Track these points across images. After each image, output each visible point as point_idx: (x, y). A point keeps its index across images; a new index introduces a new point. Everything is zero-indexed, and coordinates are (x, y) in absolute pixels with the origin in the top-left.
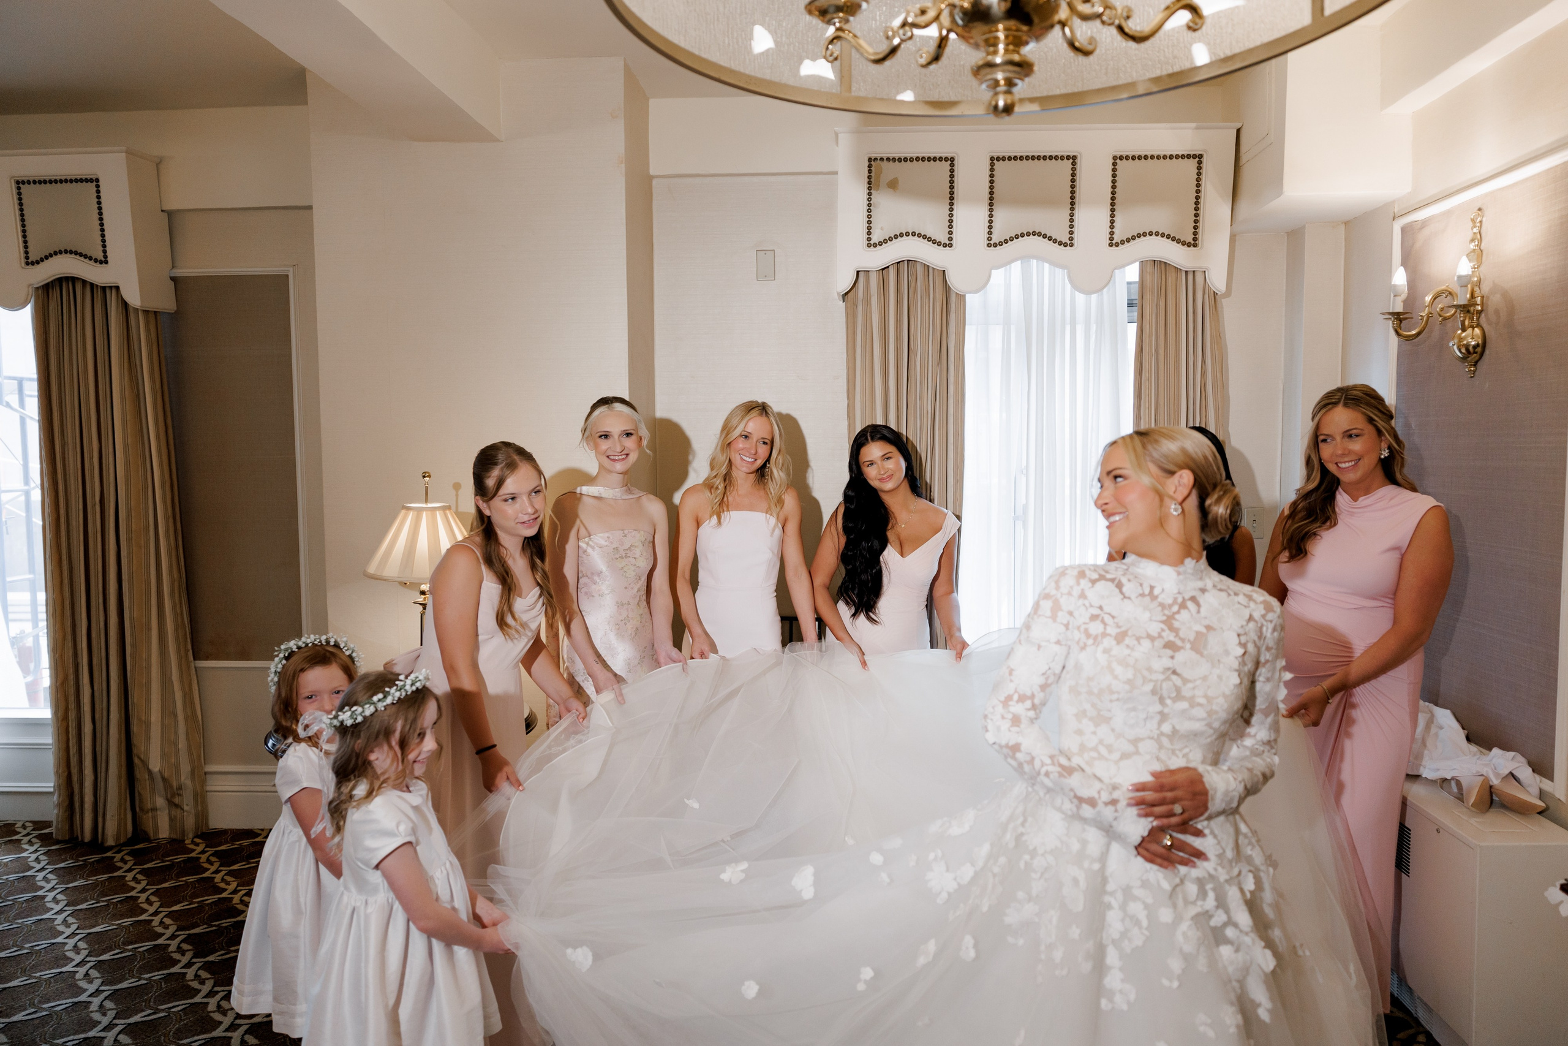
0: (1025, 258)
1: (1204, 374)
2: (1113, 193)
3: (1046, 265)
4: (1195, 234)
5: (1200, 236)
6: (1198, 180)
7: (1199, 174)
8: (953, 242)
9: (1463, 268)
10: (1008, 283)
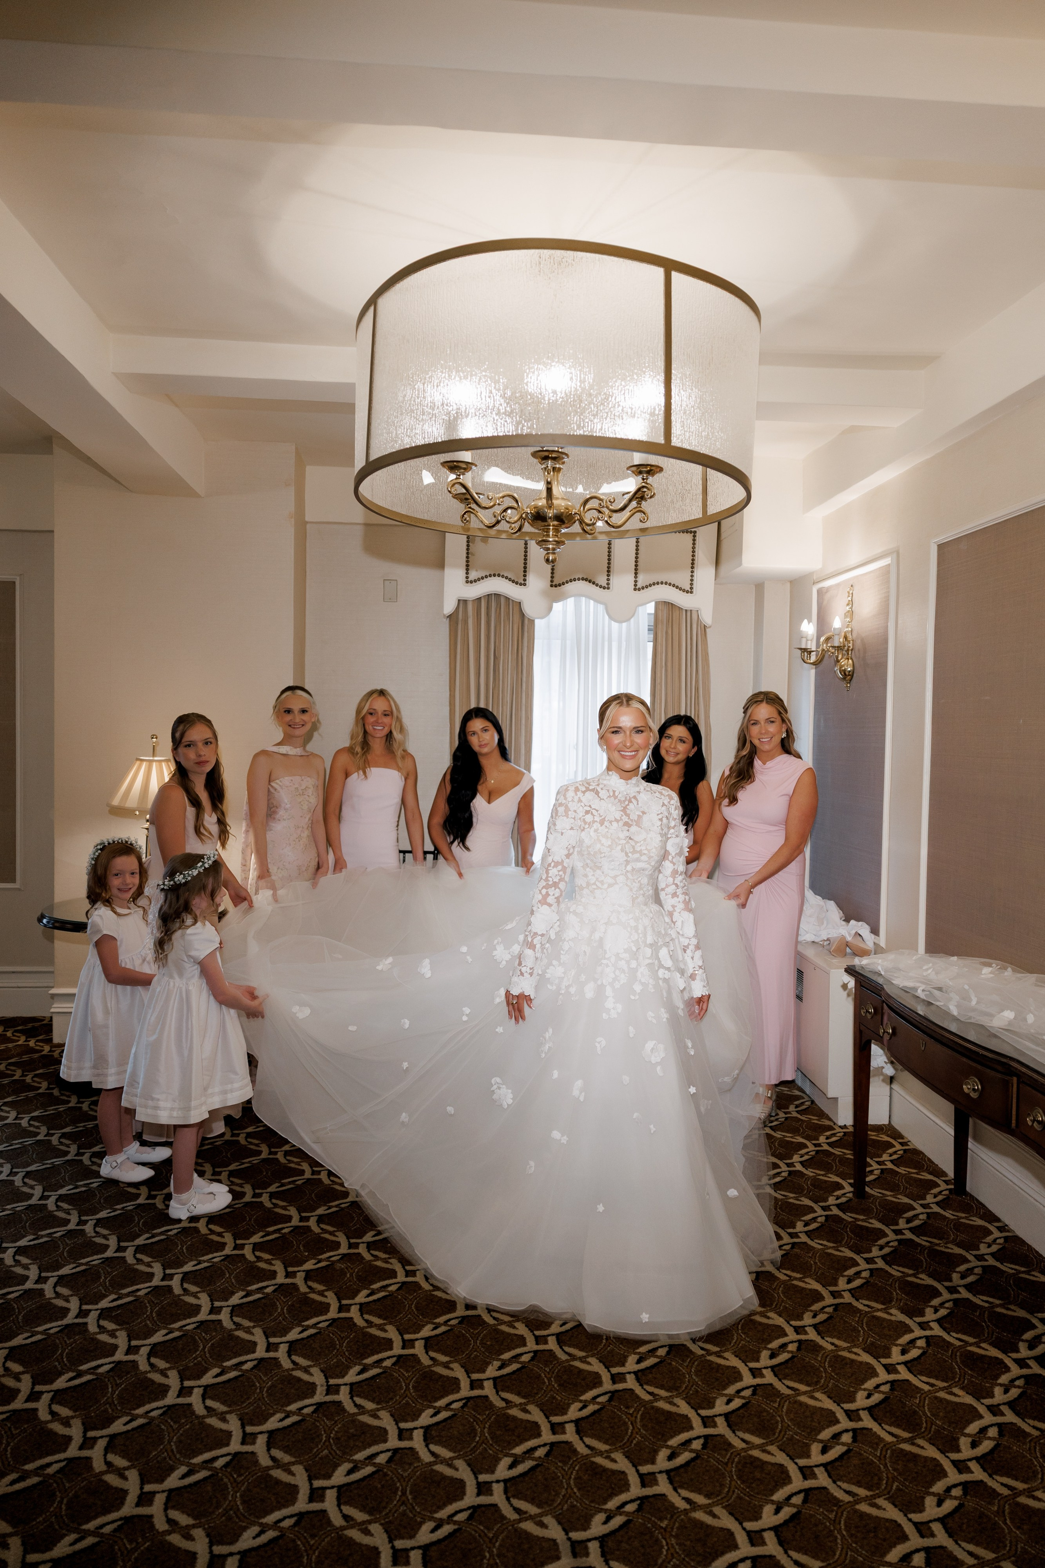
0: (578, 595)
1: (697, 681)
2: (637, 554)
3: (592, 602)
4: (691, 584)
5: (694, 586)
6: (694, 548)
7: (694, 544)
8: (527, 582)
9: (837, 623)
10: (565, 612)
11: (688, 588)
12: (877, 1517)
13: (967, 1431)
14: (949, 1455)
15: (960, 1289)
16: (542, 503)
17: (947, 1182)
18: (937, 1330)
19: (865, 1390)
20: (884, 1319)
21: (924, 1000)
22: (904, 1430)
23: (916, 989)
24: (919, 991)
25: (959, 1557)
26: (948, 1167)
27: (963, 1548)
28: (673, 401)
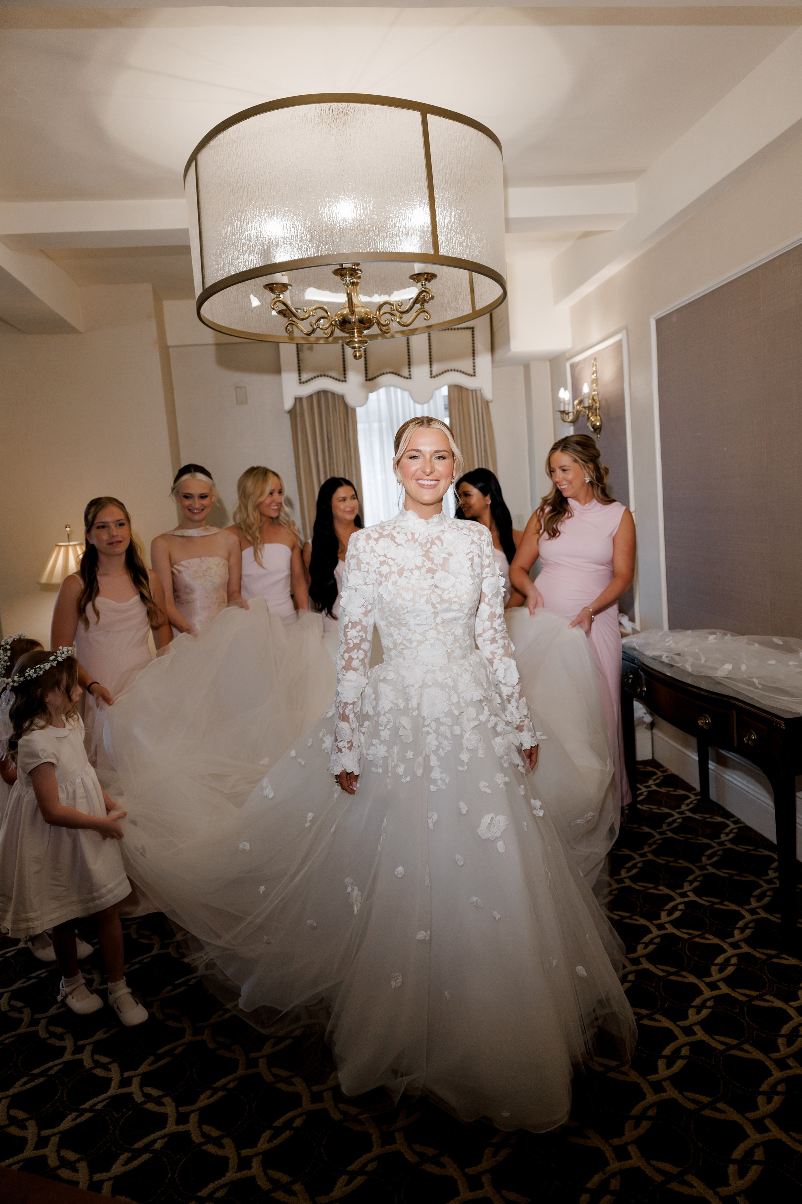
0: (387, 386)
1: (485, 444)
2: (430, 349)
3: (399, 391)
4: (474, 369)
5: (477, 371)
6: (473, 340)
7: (473, 337)
8: (347, 379)
9: (586, 389)
10: (379, 401)
11: (471, 372)
12: (655, 1027)
13: (716, 962)
14: (704, 979)
15: (708, 867)
16: (346, 311)
17: (696, 795)
18: (692, 897)
19: (643, 943)
20: (655, 894)
21: (667, 664)
22: (672, 967)
23: (661, 657)
24: (664, 658)
25: (714, 1045)
26: (696, 784)
27: (716, 1040)
28: (437, 219)
